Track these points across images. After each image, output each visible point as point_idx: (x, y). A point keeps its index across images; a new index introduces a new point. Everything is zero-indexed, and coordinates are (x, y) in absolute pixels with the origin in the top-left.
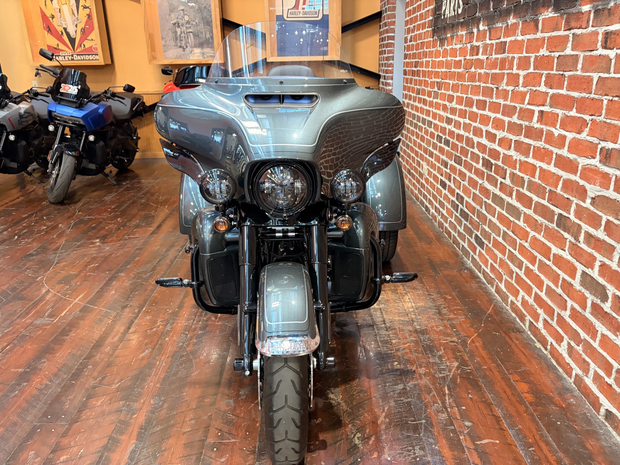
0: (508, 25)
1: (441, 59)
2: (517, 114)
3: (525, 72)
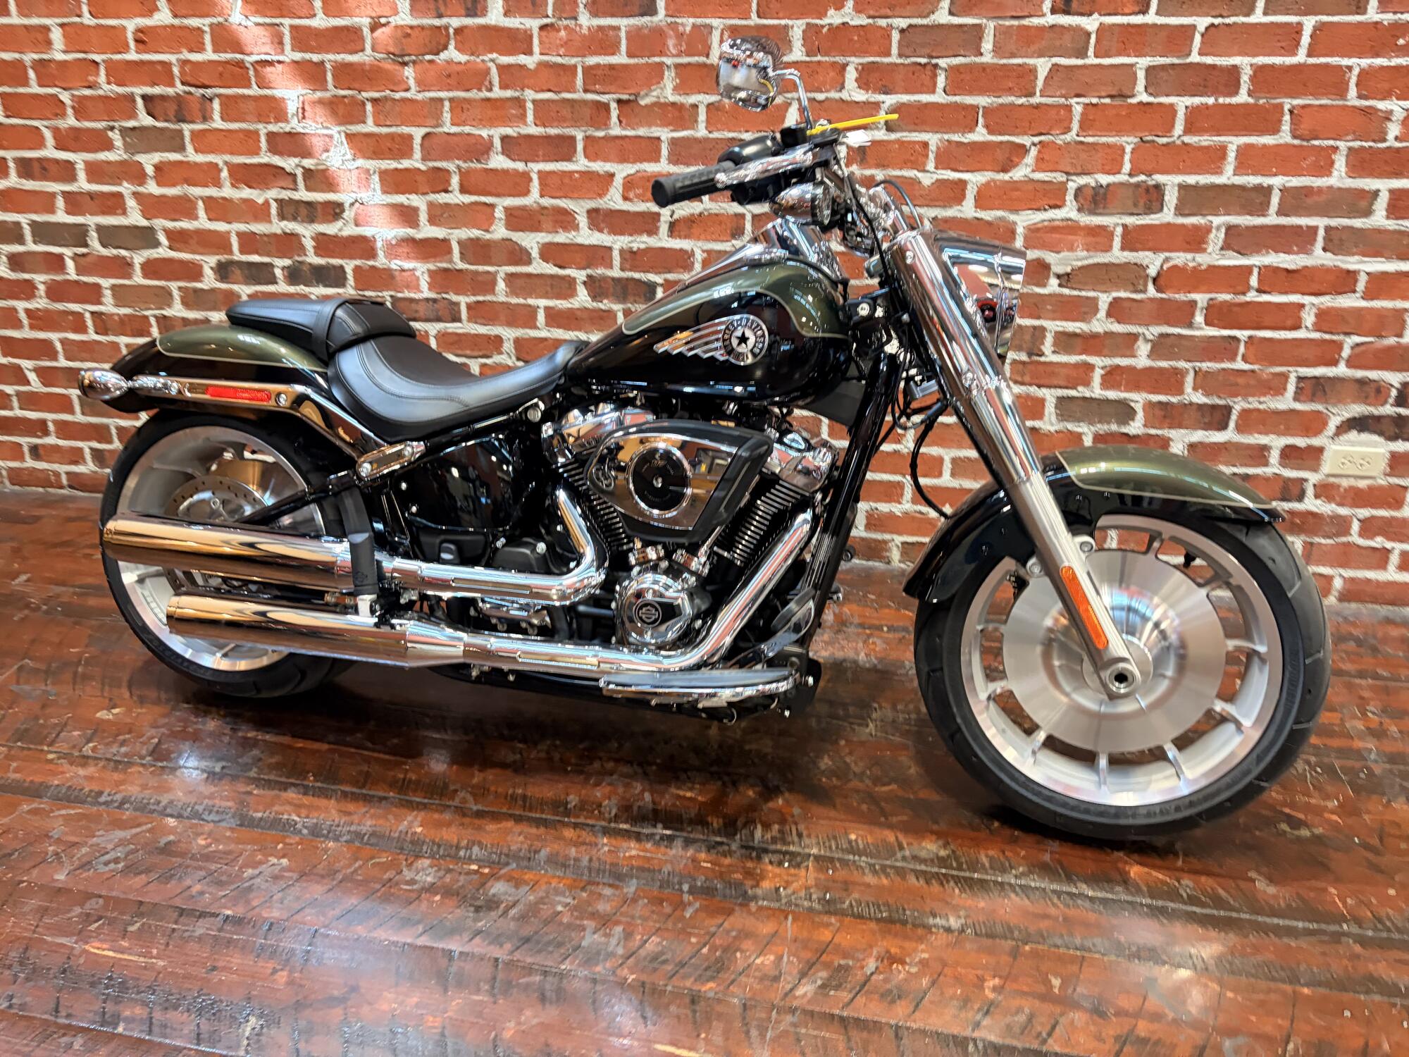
1: (163, 18)
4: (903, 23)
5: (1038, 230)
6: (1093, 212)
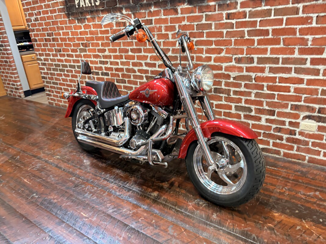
0: (150, 11)
1: (83, 30)
2: (171, 52)
3: (173, 32)
4: (196, 23)
5: (227, 67)
6: (238, 63)
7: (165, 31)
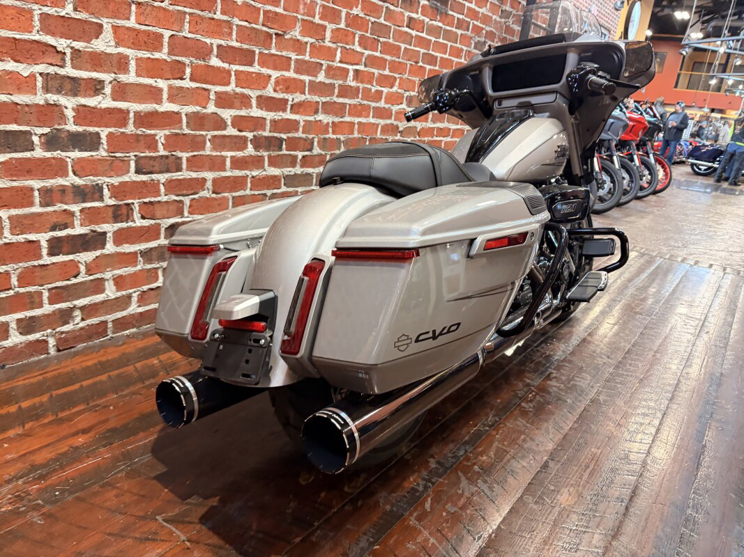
2: (323, 72)
3: (334, 26)
4: (373, 20)
5: (397, 113)
7: (320, 18)
